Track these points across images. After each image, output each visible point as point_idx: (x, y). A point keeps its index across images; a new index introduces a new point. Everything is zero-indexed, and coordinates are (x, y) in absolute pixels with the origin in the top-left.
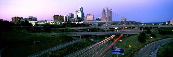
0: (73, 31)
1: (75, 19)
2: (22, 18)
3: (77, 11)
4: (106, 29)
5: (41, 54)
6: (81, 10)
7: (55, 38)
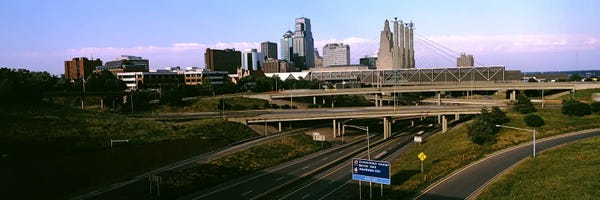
0: (257, 105)
1: (280, 62)
2: (99, 62)
3: (290, 35)
4: (376, 98)
5: (132, 181)
6: (302, 29)
7: (184, 130)
